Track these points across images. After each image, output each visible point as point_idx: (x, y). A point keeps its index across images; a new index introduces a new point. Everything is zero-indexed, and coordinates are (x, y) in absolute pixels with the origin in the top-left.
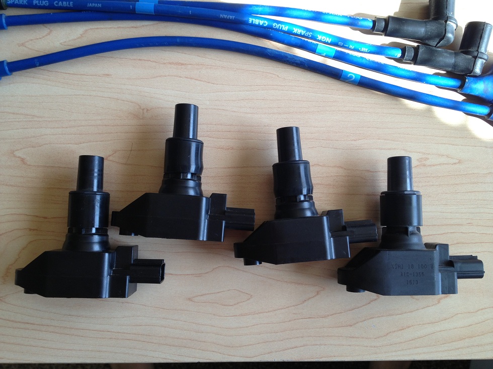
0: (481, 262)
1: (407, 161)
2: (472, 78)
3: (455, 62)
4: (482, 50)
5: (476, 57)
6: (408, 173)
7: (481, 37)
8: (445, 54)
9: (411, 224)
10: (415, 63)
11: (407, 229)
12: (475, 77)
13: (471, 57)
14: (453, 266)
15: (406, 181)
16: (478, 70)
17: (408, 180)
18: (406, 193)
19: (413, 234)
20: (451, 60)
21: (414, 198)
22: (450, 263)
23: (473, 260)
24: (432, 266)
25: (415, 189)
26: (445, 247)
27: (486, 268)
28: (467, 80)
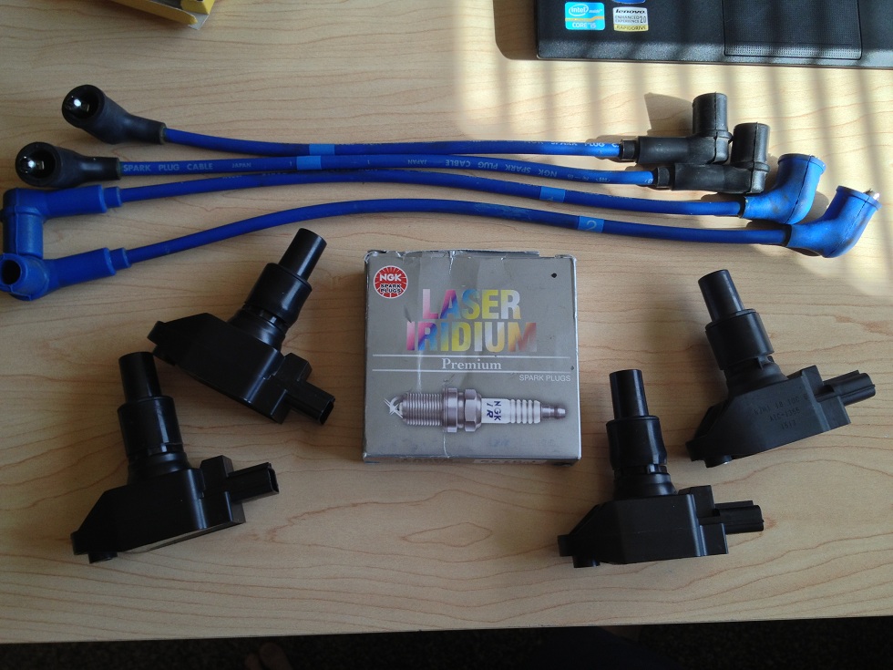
0: (865, 376)
1: (725, 276)
2: (753, 198)
3: (726, 179)
4: (760, 158)
5: (752, 170)
6: (731, 290)
7: (755, 143)
8: (711, 171)
9: (758, 352)
10: (674, 188)
11: (756, 360)
12: (757, 195)
13: (745, 170)
14: (833, 391)
15: (733, 301)
16: (758, 184)
17: (735, 299)
18: (738, 314)
19: (766, 365)
20: (720, 177)
21: (750, 317)
22: (826, 389)
23: (855, 377)
24: (806, 397)
25: (746, 307)
26: (813, 371)
27: (874, 380)
28: (747, 201)
